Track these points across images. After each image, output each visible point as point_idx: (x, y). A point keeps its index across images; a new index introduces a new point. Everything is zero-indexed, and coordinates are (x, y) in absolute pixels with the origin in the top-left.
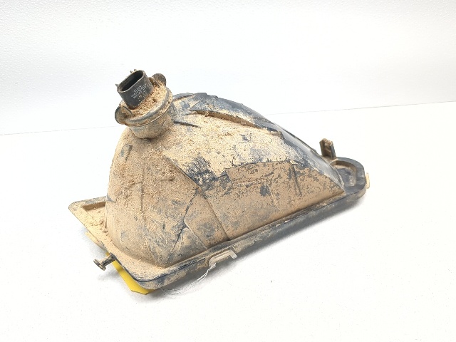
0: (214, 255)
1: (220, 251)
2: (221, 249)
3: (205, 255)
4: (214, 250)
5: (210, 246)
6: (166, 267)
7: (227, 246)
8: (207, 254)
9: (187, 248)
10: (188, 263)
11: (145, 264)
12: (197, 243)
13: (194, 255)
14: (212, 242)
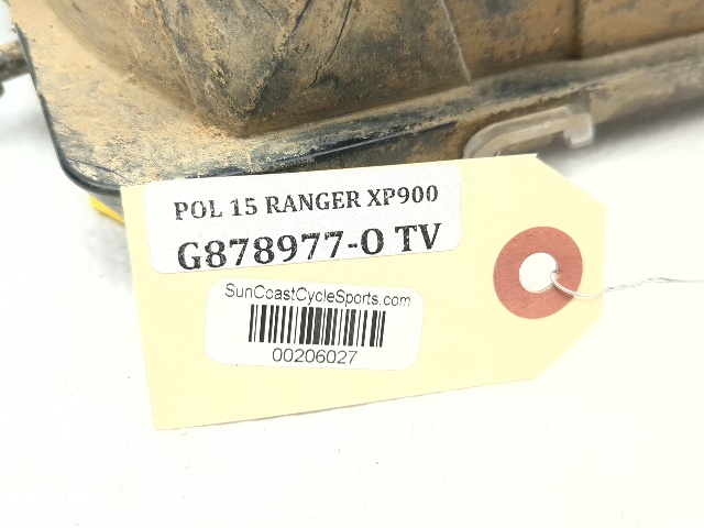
0: (502, 116)
1: (533, 99)
2: (536, 88)
3: (456, 106)
4: (505, 90)
5: (489, 66)
6: (245, 135)
7: (564, 83)
8: (468, 105)
9: (371, 45)
10: (363, 132)
11: (147, 98)
12: (431, 30)
13: (400, 94)
14: (503, 47)
